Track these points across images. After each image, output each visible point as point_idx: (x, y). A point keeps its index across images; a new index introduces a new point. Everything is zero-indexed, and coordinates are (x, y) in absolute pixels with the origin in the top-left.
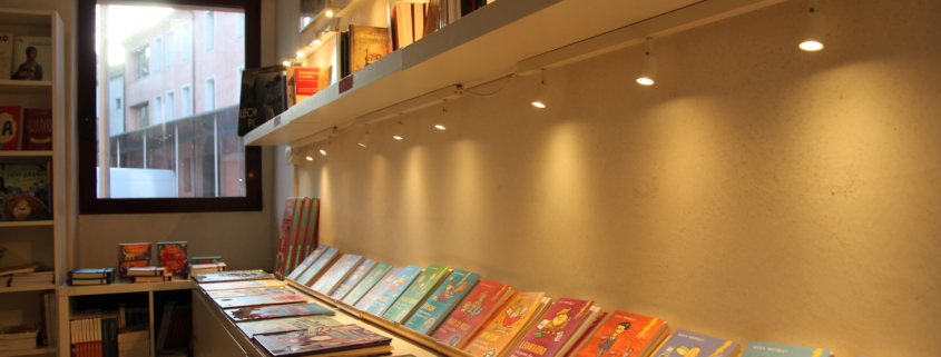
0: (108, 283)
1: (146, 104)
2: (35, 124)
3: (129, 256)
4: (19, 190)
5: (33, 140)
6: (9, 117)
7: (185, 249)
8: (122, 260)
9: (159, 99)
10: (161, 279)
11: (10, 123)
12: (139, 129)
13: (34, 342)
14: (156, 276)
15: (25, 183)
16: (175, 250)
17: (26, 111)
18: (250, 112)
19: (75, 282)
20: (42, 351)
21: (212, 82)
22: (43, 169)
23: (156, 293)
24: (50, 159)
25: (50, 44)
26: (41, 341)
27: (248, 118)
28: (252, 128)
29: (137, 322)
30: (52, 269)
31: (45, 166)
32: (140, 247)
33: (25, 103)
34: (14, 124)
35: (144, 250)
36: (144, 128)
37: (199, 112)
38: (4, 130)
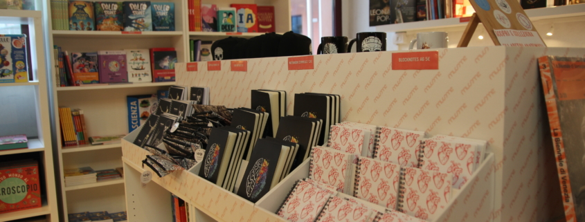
6: (249, 11)
11: (250, 15)
17: (257, 7)
34: (254, 15)
38: (248, 19)
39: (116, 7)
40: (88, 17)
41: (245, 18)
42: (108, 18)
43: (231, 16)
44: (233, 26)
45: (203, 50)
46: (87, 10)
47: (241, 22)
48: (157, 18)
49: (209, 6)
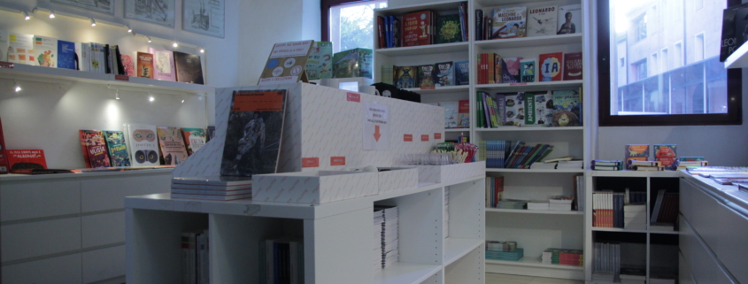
0: (618, 169)
1: (644, 61)
2: (571, 63)
3: (633, 153)
4: (562, 107)
5: (570, 74)
6: (555, 60)
7: (675, 150)
8: (628, 155)
9: (655, 55)
10: (656, 169)
11: (556, 64)
12: (639, 80)
13: (569, 207)
14: (652, 166)
15: (565, 102)
16: (667, 150)
17: (566, 55)
18: (731, 42)
19: (596, 168)
20: (574, 213)
21: (701, 37)
22: (577, 93)
23: (652, 179)
24: (581, 85)
25: (580, 9)
26: (574, 207)
27: (728, 46)
28: (732, 53)
29: (638, 200)
30: (581, 159)
31: (577, 91)
32: (641, 147)
33: (565, 50)
34: (559, 64)
35: (644, 150)
36: (643, 79)
37: (690, 62)
38: (553, 68)
39: (431, 68)
40: (410, 79)
41: (550, 68)
42: (426, 78)
43: (532, 67)
44: (533, 77)
45: (509, 100)
46: (410, 73)
47: (547, 71)
48: (461, 74)
49: (515, 60)
